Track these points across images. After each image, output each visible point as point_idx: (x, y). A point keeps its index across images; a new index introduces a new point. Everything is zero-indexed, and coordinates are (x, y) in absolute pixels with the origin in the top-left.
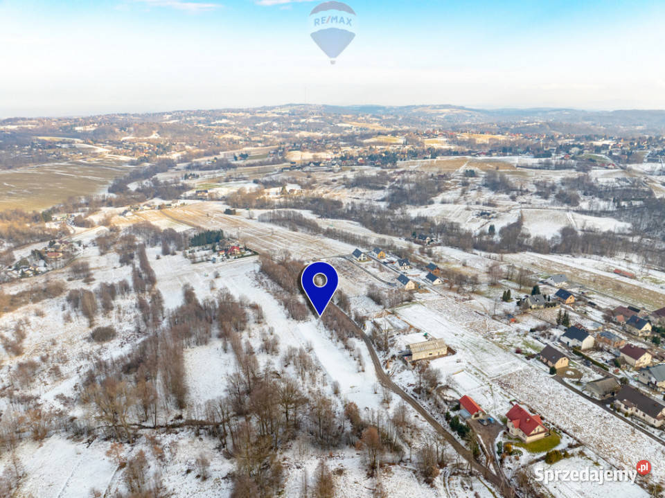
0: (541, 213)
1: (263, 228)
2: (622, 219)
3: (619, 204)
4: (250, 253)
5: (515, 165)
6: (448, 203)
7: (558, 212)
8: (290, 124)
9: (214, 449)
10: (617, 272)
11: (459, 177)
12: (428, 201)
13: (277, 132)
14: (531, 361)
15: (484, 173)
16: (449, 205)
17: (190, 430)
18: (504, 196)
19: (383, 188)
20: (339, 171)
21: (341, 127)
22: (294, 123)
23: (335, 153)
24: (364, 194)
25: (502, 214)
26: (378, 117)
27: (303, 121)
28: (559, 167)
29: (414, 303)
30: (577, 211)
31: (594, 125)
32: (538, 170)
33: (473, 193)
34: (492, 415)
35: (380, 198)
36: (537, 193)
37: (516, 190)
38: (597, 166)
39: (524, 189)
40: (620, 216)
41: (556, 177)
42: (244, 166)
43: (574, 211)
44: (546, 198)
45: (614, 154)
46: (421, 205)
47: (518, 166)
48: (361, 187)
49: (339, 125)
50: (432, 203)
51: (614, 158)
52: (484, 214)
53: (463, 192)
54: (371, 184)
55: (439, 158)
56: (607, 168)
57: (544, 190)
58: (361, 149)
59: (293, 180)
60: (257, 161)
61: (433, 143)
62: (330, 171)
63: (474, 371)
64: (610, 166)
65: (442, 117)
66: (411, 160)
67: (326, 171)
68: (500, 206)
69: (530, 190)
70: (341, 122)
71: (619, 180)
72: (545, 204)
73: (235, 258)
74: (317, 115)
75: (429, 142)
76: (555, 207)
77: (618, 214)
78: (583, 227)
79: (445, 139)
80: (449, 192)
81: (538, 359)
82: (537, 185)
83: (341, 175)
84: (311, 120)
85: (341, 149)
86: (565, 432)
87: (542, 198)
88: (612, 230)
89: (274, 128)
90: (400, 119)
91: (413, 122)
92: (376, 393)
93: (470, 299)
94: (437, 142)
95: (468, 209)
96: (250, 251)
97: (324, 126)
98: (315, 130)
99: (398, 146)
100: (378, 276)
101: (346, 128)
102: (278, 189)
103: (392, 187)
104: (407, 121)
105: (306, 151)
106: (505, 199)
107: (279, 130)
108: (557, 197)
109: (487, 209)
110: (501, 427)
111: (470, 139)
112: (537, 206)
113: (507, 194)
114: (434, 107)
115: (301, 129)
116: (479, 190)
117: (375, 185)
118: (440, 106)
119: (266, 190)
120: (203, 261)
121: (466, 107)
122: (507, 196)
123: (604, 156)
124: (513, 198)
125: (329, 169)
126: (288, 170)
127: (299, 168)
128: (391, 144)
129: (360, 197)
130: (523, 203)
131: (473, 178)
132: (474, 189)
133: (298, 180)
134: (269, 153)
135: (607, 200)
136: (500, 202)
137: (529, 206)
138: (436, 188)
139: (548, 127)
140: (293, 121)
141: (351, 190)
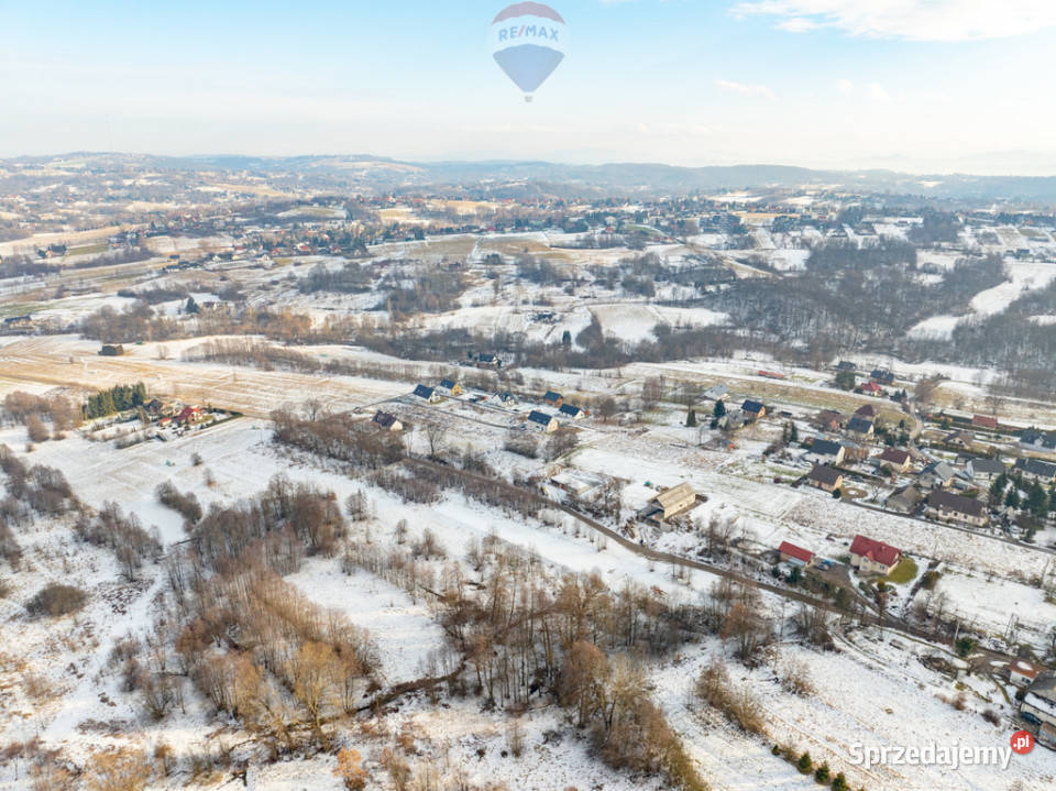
0: (615, 309)
1: (205, 372)
2: (715, 308)
3: (703, 289)
4: (223, 417)
5: (548, 245)
6: (483, 305)
7: (636, 306)
8: (105, 188)
9: (481, 712)
10: (762, 374)
11: (479, 266)
12: (452, 303)
13: (85, 203)
14: (801, 488)
15: (512, 258)
16: (485, 308)
17: (415, 701)
18: (554, 289)
19: (366, 290)
20: (274, 266)
21: (207, 193)
22: (113, 187)
23: (237, 237)
24: (339, 301)
25: (566, 314)
26: (261, 176)
27: (128, 182)
28: (605, 245)
29: (581, 447)
30: (658, 303)
31: (588, 184)
32: (580, 251)
33: (510, 289)
34: (822, 557)
35: (371, 306)
36: (596, 283)
37: (569, 280)
38: (649, 240)
39: (579, 277)
40: (712, 305)
41: (611, 258)
42: (71, 268)
43: (655, 303)
44: (611, 288)
45: (662, 224)
46: (443, 311)
47: (551, 246)
48: (328, 290)
49: (203, 189)
50: (458, 307)
51: (665, 229)
52: (545, 316)
53: (496, 289)
54: (346, 285)
55: (428, 239)
56: (664, 243)
57: (606, 278)
58: (277, 228)
59: (198, 287)
60: (91, 257)
61: (392, 215)
62: (257, 267)
63: (752, 514)
64: (668, 241)
65: (364, 173)
66: (386, 244)
67: (250, 267)
68: (557, 304)
69: (586, 279)
70: (202, 183)
71: (687, 258)
72: (615, 296)
73: (202, 428)
74: (150, 172)
75: (385, 214)
76: (628, 300)
77: (708, 301)
78: (678, 322)
79: (410, 210)
80: (475, 289)
81: (807, 484)
82: (591, 270)
83: (283, 272)
84: (143, 182)
85: (243, 230)
86: (911, 554)
87: (605, 289)
88: (713, 323)
89: (76, 198)
90: (301, 177)
91: (326, 184)
92: (652, 571)
93: (646, 431)
94: (398, 215)
95: (516, 312)
96: (222, 412)
97: (174, 191)
98: (160, 199)
99: (340, 223)
100: (483, 420)
101: (216, 195)
102: (177, 303)
103: (382, 288)
104: (312, 181)
105: (180, 235)
106: (558, 294)
107: (88, 200)
108: (624, 285)
109: (542, 309)
110: (845, 569)
111: (447, 209)
112: (606, 300)
113: (559, 285)
114: (346, 159)
115: (130, 198)
116: (518, 283)
117: (353, 285)
118: (355, 156)
119: (153, 308)
120: (138, 441)
121: (395, 159)
122: (560, 290)
123: (648, 227)
124: (570, 292)
125: (254, 264)
126: (177, 270)
127: (195, 265)
128: (326, 219)
129: (335, 307)
130: (585, 297)
131: (500, 266)
132: (509, 283)
133: (206, 285)
134: (110, 242)
135: (686, 285)
136: (555, 299)
137: (596, 301)
138: (454, 284)
139: (538, 188)
140: (109, 183)
141: (313, 296)
